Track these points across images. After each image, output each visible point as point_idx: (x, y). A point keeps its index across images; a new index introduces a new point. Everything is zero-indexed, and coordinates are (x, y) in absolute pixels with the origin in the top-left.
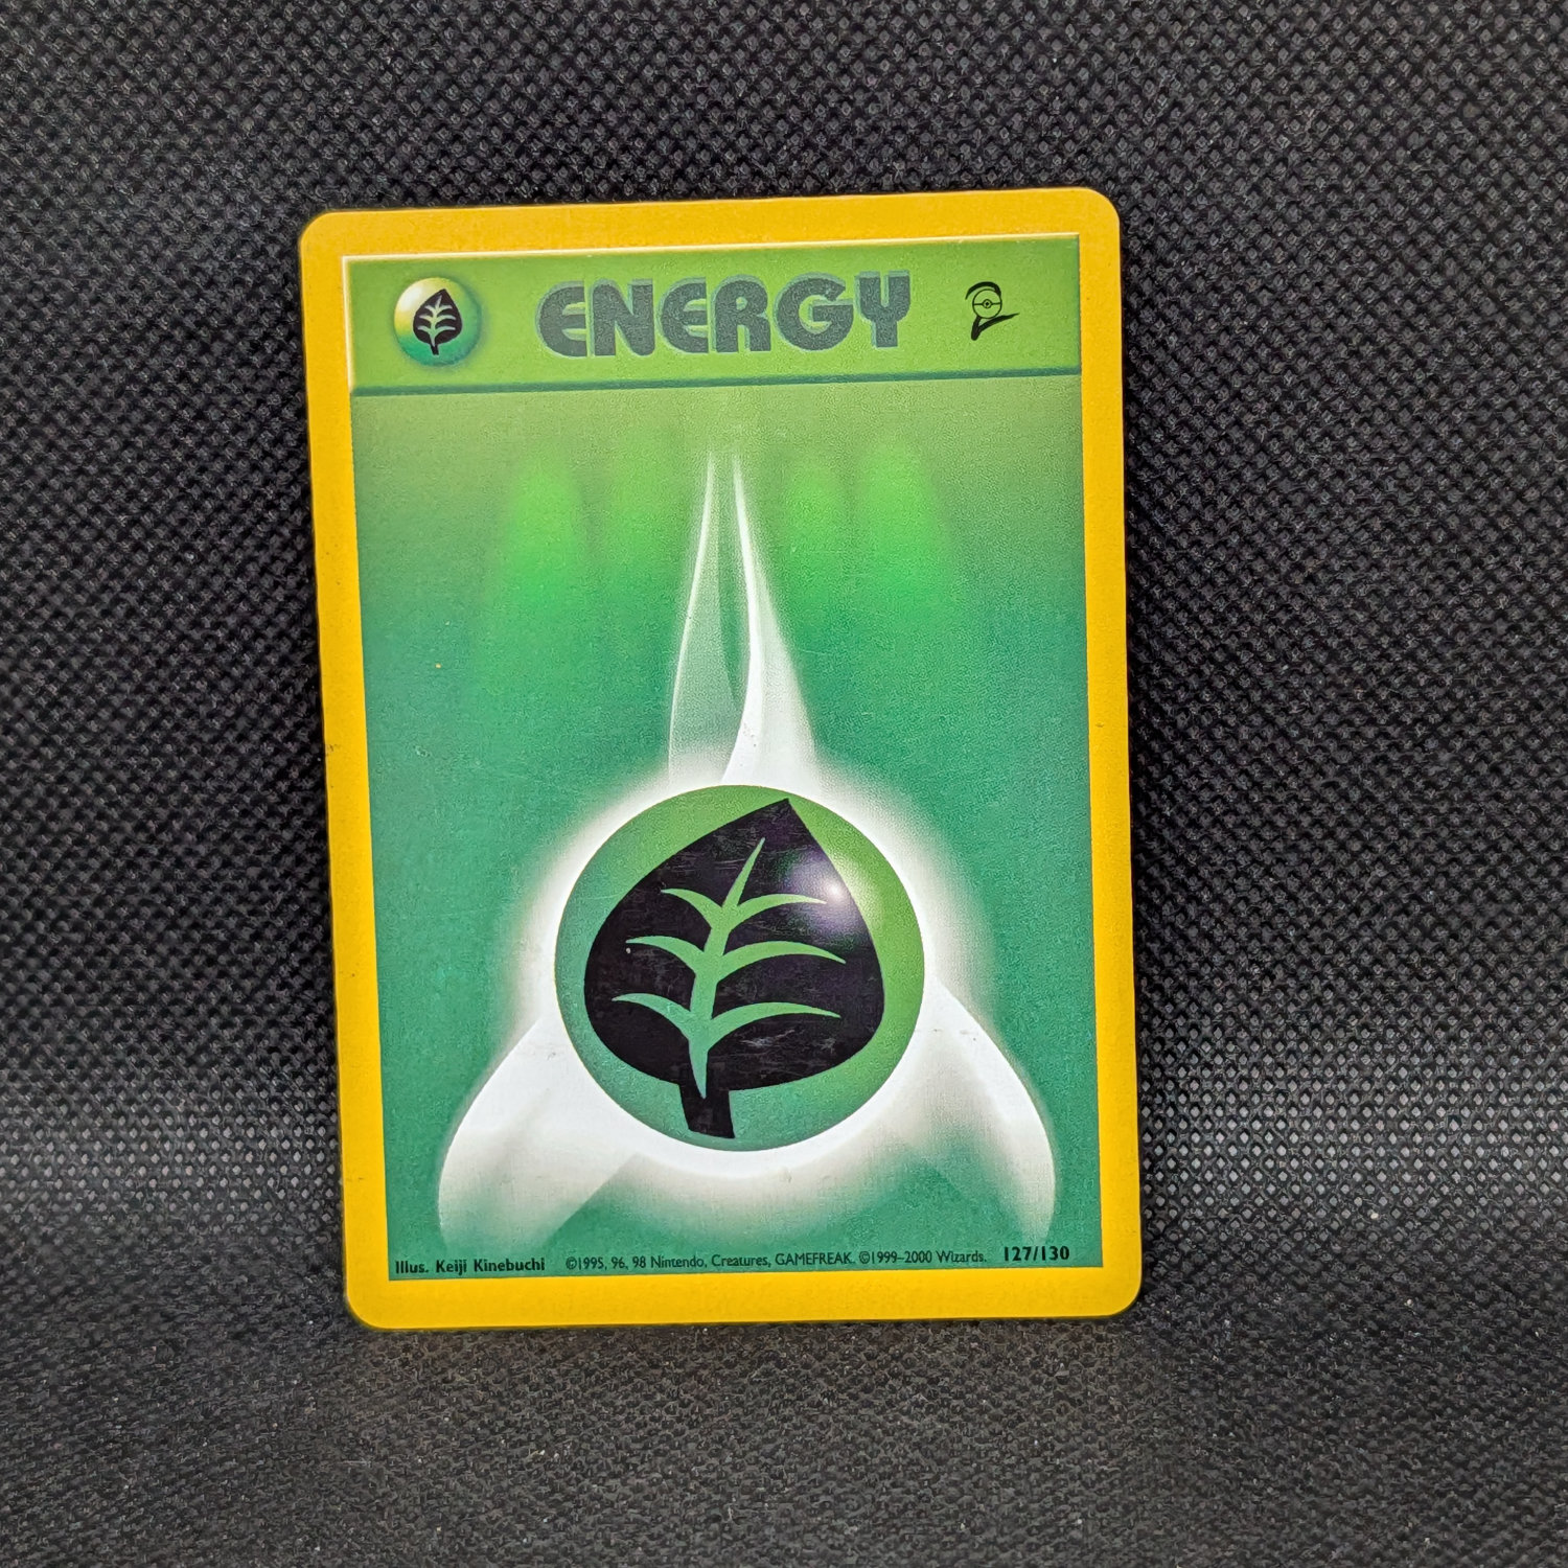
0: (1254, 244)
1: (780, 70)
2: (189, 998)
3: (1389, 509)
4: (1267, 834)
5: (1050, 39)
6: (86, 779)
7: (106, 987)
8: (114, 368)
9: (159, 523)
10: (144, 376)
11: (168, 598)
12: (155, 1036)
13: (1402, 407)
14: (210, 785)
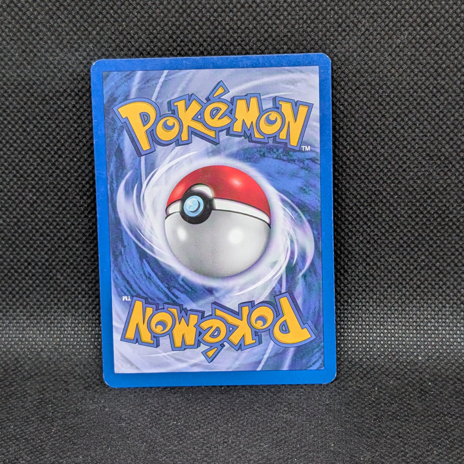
0: (389, 71)
1: (251, 18)
2: (73, 289)
3: (428, 150)
4: (390, 245)
5: (330, 10)
6: (44, 224)
7: (49, 286)
8: (54, 104)
9: (67, 149)
10: (63, 106)
11: (68, 172)
12: (62, 300)
13: (432, 120)
14: (80, 227)
